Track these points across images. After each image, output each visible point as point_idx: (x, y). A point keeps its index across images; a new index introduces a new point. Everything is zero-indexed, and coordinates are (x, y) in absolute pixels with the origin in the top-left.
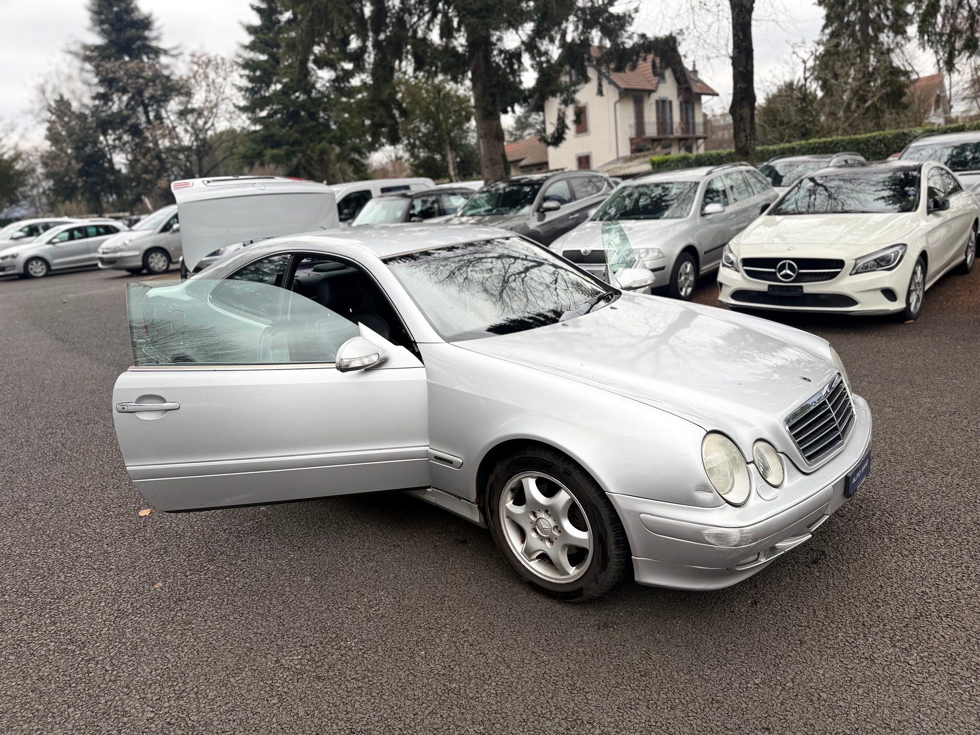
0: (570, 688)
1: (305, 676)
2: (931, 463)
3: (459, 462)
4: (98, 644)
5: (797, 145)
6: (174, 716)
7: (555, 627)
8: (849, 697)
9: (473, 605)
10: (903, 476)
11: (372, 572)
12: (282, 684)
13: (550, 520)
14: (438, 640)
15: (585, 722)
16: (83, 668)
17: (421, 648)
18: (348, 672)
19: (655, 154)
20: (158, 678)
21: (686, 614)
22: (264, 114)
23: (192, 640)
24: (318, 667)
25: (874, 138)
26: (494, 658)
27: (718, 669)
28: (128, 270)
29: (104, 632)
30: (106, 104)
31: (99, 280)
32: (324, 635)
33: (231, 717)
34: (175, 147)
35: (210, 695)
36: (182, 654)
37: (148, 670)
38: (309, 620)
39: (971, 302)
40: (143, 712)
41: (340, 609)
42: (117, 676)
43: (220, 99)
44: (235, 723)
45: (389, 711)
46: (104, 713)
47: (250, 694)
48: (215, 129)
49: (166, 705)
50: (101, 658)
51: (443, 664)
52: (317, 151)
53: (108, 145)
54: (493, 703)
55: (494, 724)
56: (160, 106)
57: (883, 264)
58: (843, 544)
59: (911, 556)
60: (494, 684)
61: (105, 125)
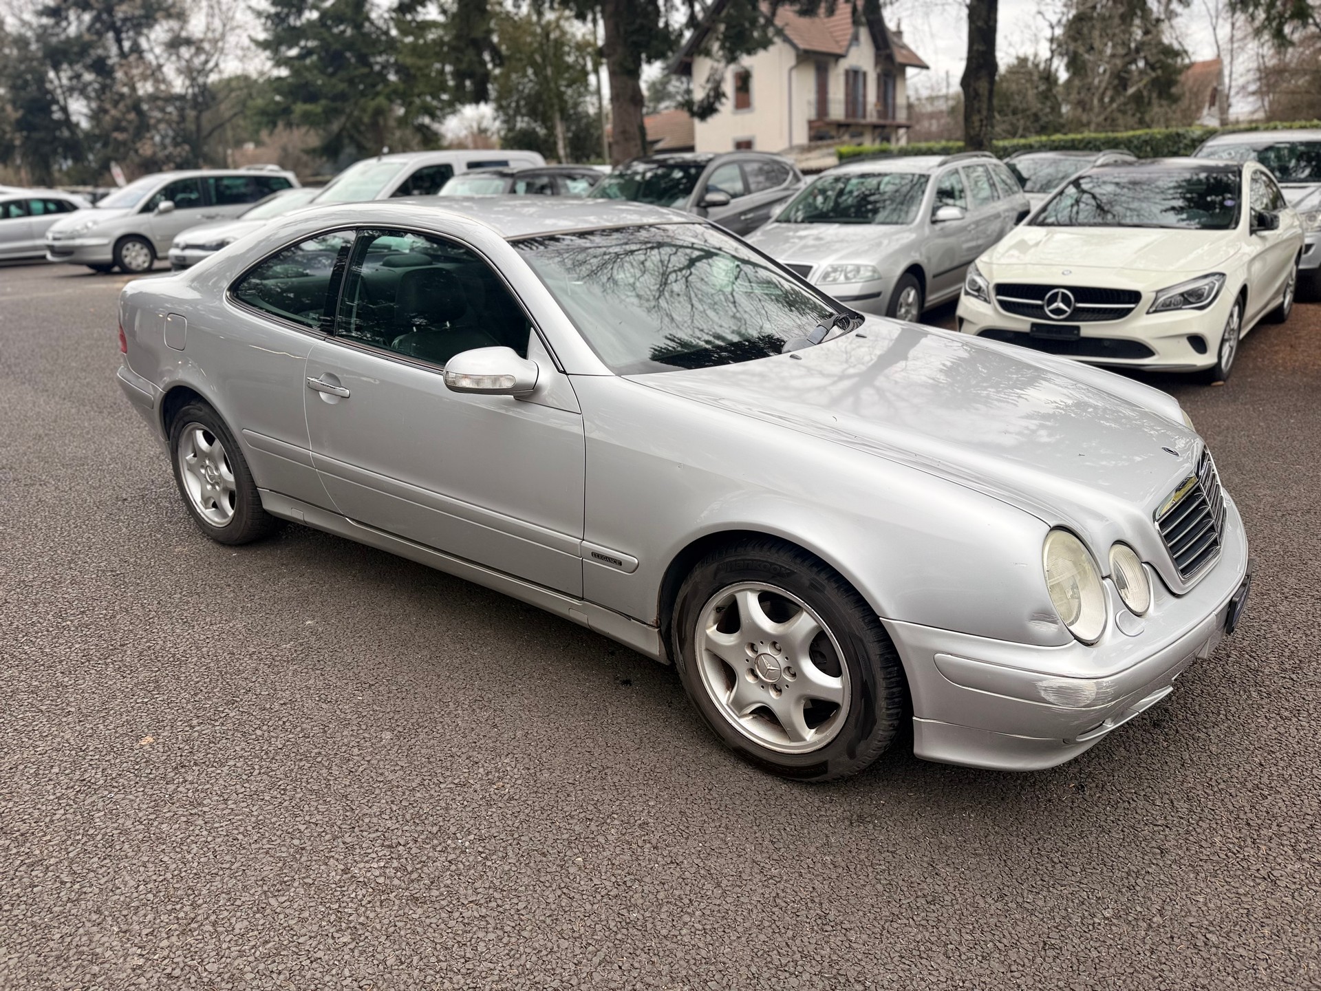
0: (819, 922)
1: (392, 896)
2: (1292, 581)
3: (633, 563)
4: (48, 837)
5: (1037, 142)
6: (177, 963)
7: (783, 820)
8: (1251, 941)
9: (651, 782)
10: (1257, 600)
11: (488, 727)
12: (356, 910)
13: (779, 657)
14: (601, 839)
15: (853, 981)
16: (22, 877)
17: (576, 851)
18: (462, 891)
19: (843, 143)
20: (150, 896)
21: (980, 803)
22: (294, 52)
23: (205, 833)
24: (413, 881)
25: (1139, 137)
26: (693, 870)
27: (1045, 893)
28: (92, 265)
29: (57, 816)
30: (57, 24)
31: (47, 278)
32: (419, 828)
33: (273, 967)
34: (162, 95)
35: (238, 926)
36: (189, 857)
37: (132, 883)
38: (392, 802)
39: (1295, 361)
40: (126, 956)
41: (442, 786)
42: (81, 893)
43: (228, 27)
44: (282, 977)
45: (534, 958)
46: (58, 958)
47: (303, 927)
48: (220, 72)
49: (165, 943)
50: (53, 861)
51: (613, 879)
52: (370, 110)
53: (61, 86)
54: (701, 945)
55: (706, 982)
56: (139, 34)
57: (1191, 300)
58: (1193, 700)
59: (1294, 720)
60: (698, 913)
61: (58, 55)
